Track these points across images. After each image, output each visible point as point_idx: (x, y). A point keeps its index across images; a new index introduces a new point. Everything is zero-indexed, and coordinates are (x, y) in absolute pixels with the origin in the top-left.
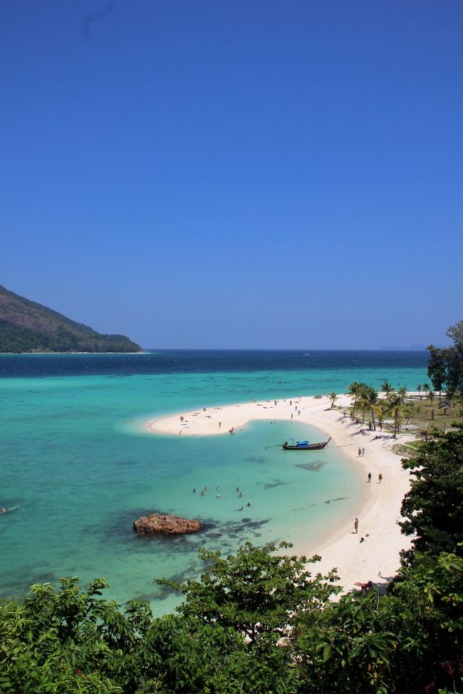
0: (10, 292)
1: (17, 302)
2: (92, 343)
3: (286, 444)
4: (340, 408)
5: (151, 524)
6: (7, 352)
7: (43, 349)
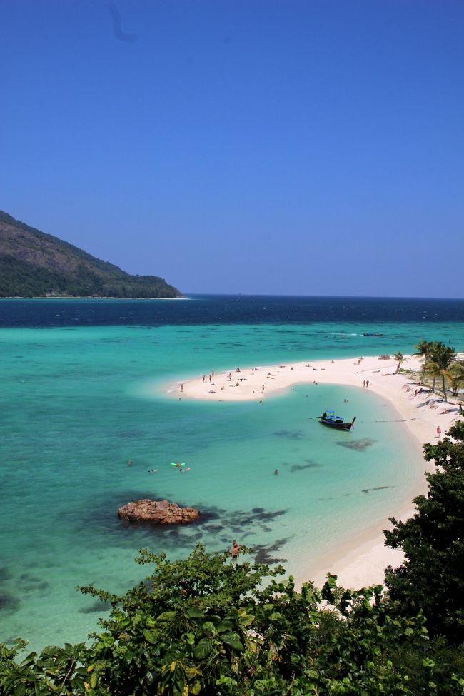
0: (19, 222)
1: (27, 235)
2: (119, 287)
3: (325, 415)
4: (408, 372)
5: (138, 512)
6: (16, 295)
7: (59, 292)
